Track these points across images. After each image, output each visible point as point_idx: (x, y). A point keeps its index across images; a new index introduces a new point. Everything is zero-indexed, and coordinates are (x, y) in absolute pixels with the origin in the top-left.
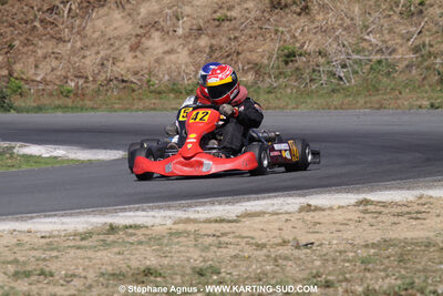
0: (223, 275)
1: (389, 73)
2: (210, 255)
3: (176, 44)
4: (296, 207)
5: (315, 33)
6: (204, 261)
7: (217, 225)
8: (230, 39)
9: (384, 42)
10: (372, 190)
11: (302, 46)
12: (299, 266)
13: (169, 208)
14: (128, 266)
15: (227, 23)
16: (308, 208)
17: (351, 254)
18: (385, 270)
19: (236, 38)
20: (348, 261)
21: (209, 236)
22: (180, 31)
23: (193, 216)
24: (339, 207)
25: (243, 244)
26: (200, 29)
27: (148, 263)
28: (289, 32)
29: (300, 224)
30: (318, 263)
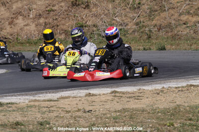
0: (51, 125)
1: (125, 35)
2: (45, 116)
3: (29, 21)
4: (84, 94)
5: (92, 17)
6: (43, 119)
7: (48, 103)
8: (54, 19)
9: (123, 20)
10: (118, 87)
11: (86, 23)
12: (86, 121)
13: (27, 95)
14: (9, 121)
15: (52, 12)
16: (89, 95)
17: (109, 115)
18: (124, 122)
19: (56, 19)
20: (107, 118)
21: (45, 107)
22: (31, 16)
23: (37, 99)
24: (103, 94)
25: (60, 111)
26: (40, 15)
27: (17, 120)
28: (80, 16)
29: (86, 102)
30: (94, 119)
